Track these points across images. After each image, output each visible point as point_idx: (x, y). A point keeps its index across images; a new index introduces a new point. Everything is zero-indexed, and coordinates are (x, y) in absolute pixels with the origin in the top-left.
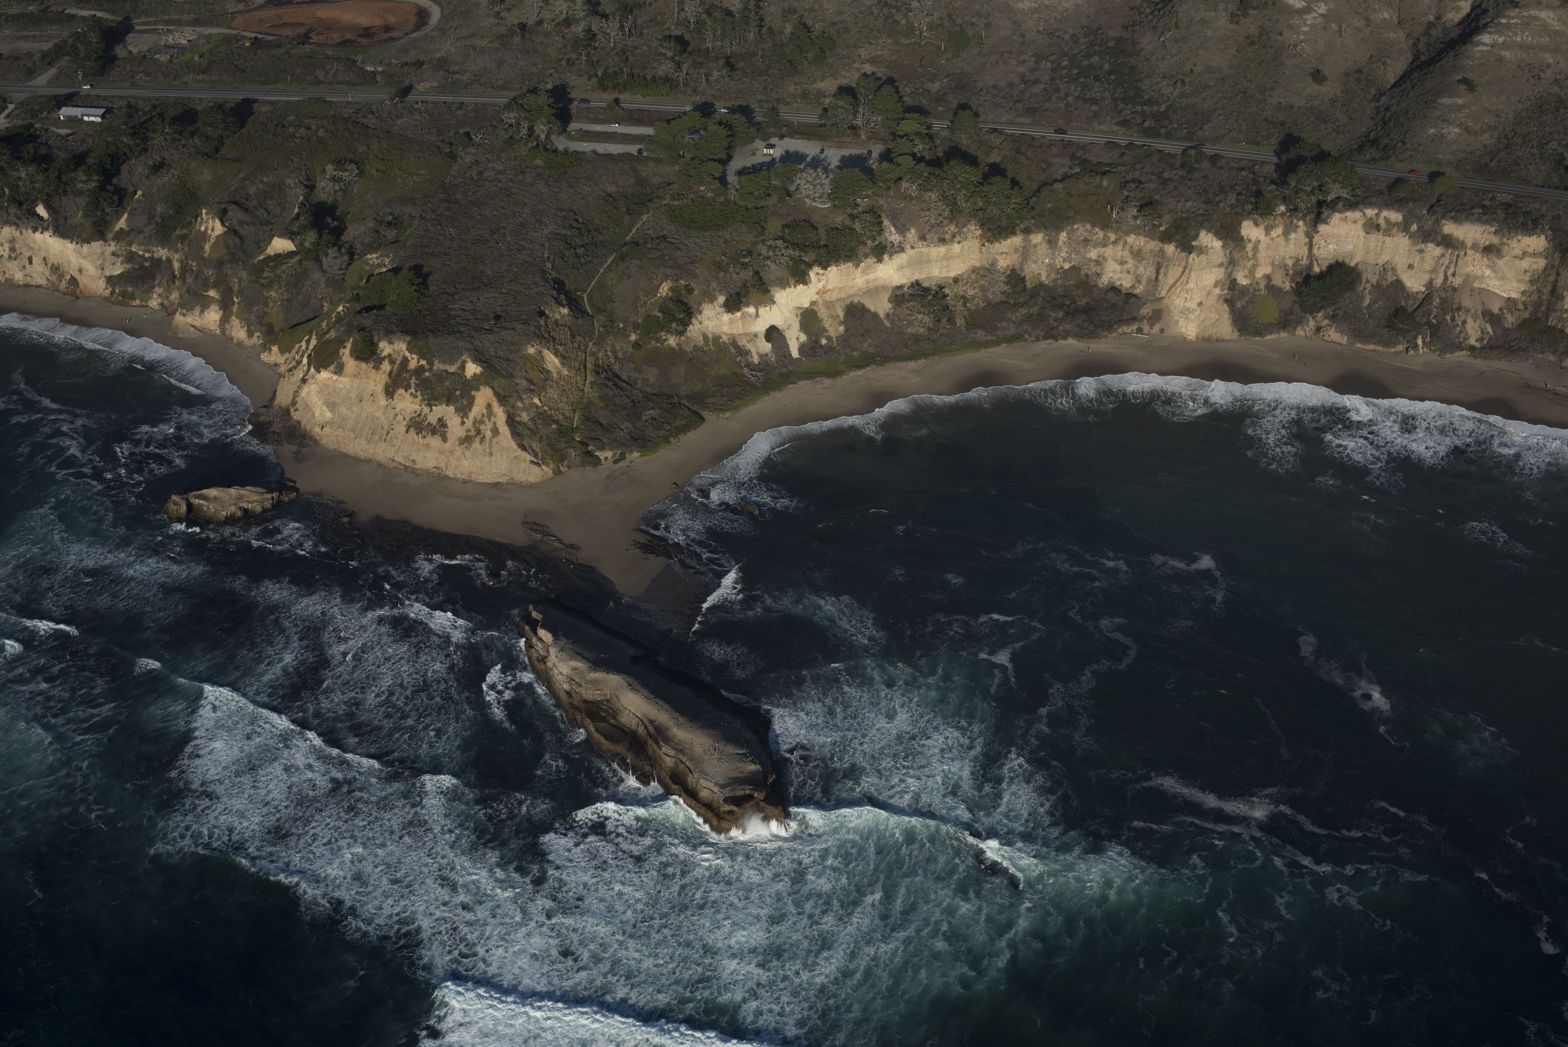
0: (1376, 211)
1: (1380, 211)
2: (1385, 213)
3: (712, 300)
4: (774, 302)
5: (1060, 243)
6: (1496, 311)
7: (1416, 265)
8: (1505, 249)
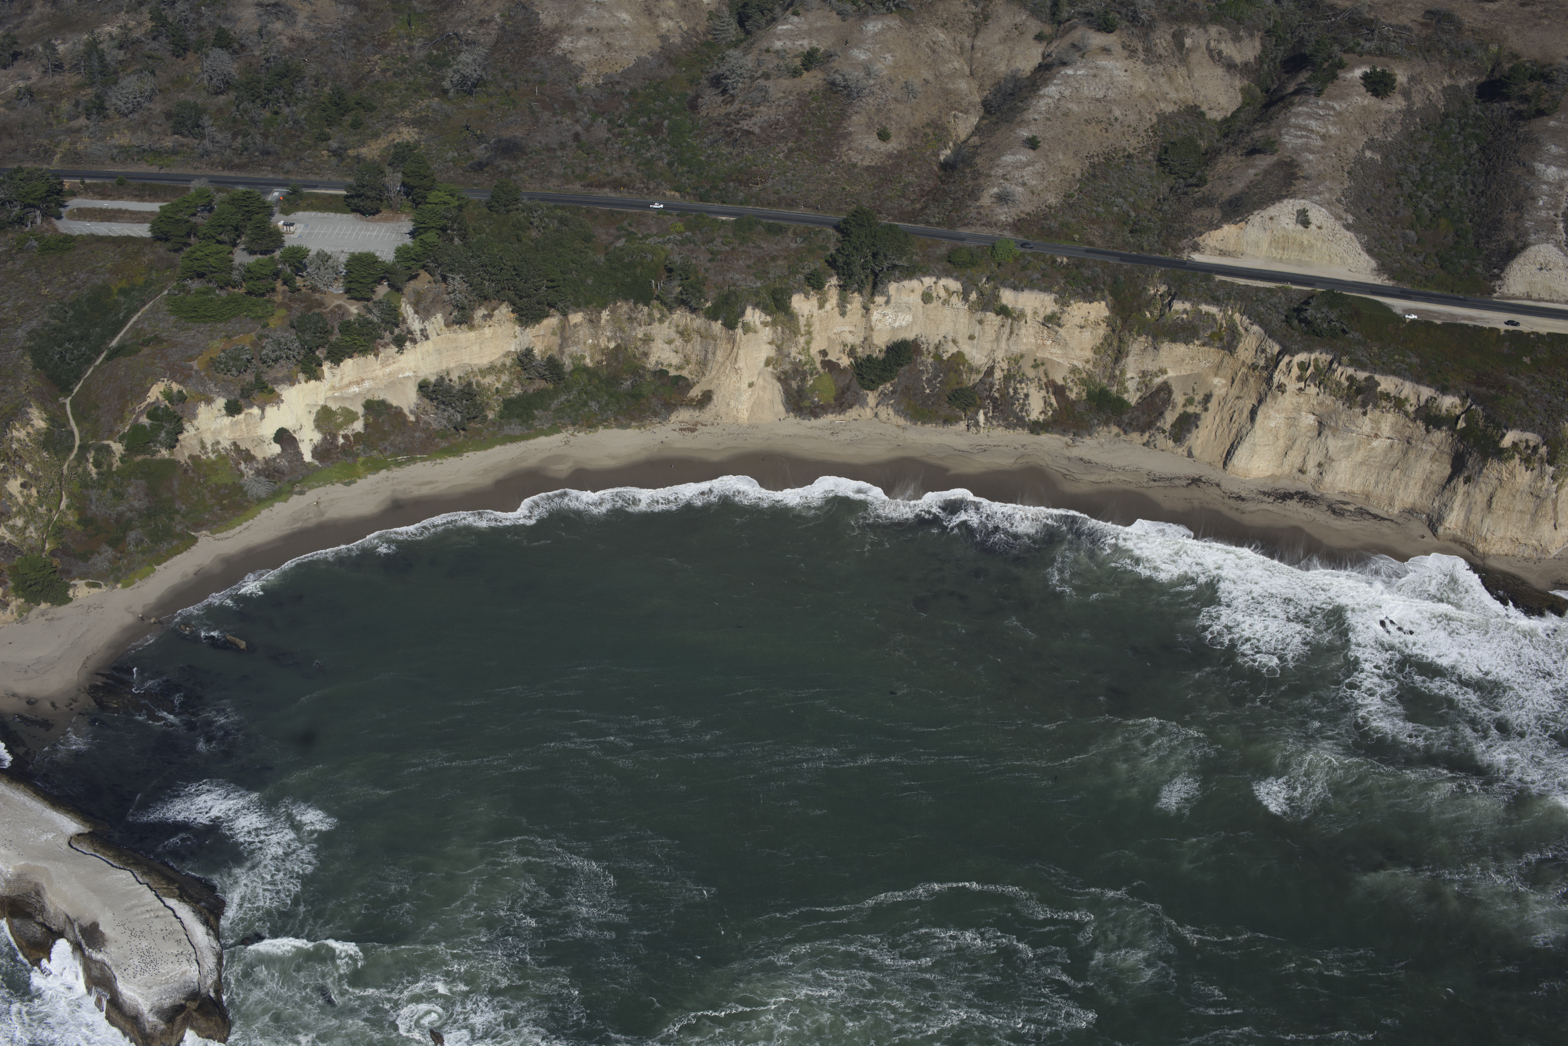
0: (934, 279)
1: (939, 278)
2: (943, 282)
3: (209, 401)
4: (282, 401)
5: (603, 321)
6: (1060, 382)
7: (976, 335)
8: (1065, 318)
